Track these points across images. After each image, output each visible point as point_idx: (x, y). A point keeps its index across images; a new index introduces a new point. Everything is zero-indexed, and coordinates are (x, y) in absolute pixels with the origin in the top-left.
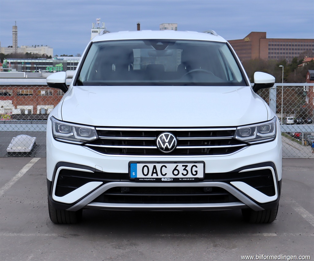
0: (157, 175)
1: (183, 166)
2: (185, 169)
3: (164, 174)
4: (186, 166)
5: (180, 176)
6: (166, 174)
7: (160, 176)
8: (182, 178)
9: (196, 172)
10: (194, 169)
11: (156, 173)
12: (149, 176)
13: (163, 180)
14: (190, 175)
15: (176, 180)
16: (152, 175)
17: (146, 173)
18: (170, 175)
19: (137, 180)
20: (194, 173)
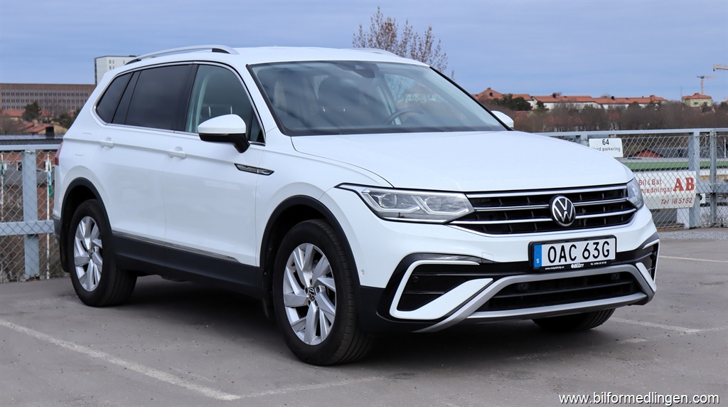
0: (566, 261)
1: (594, 244)
2: (596, 249)
3: (573, 258)
4: (597, 244)
5: (591, 259)
6: (575, 257)
7: (569, 262)
8: (593, 262)
9: (608, 251)
10: (606, 247)
11: (565, 257)
12: (556, 263)
13: (572, 266)
14: (601, 258)
15: (587, 266)
16: (560, 261)
17: (552, 259)
18: (580, 260)
19: (542, 270)
20: (606, 254)
